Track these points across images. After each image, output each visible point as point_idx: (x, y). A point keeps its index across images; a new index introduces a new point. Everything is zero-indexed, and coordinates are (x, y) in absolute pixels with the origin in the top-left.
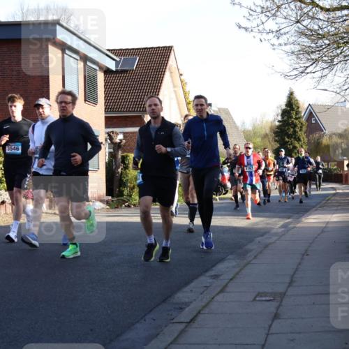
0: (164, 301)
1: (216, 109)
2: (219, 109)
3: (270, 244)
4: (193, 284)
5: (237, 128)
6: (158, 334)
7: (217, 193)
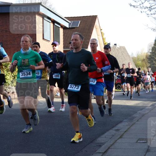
0: (91, 142)
1: (119, 47)
2: (120, 47)
3: (145, 114)
4: (106, 134)
5: (129, 56)
7: (119, 89)
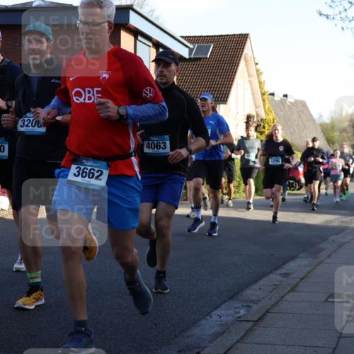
0: (231, 298)
1: (292, 101)
2: (296, 101)
3: (345, 243)
4: (261, 282)
5: (313, 120)
6: (224, 332)
7: (290, 188)
